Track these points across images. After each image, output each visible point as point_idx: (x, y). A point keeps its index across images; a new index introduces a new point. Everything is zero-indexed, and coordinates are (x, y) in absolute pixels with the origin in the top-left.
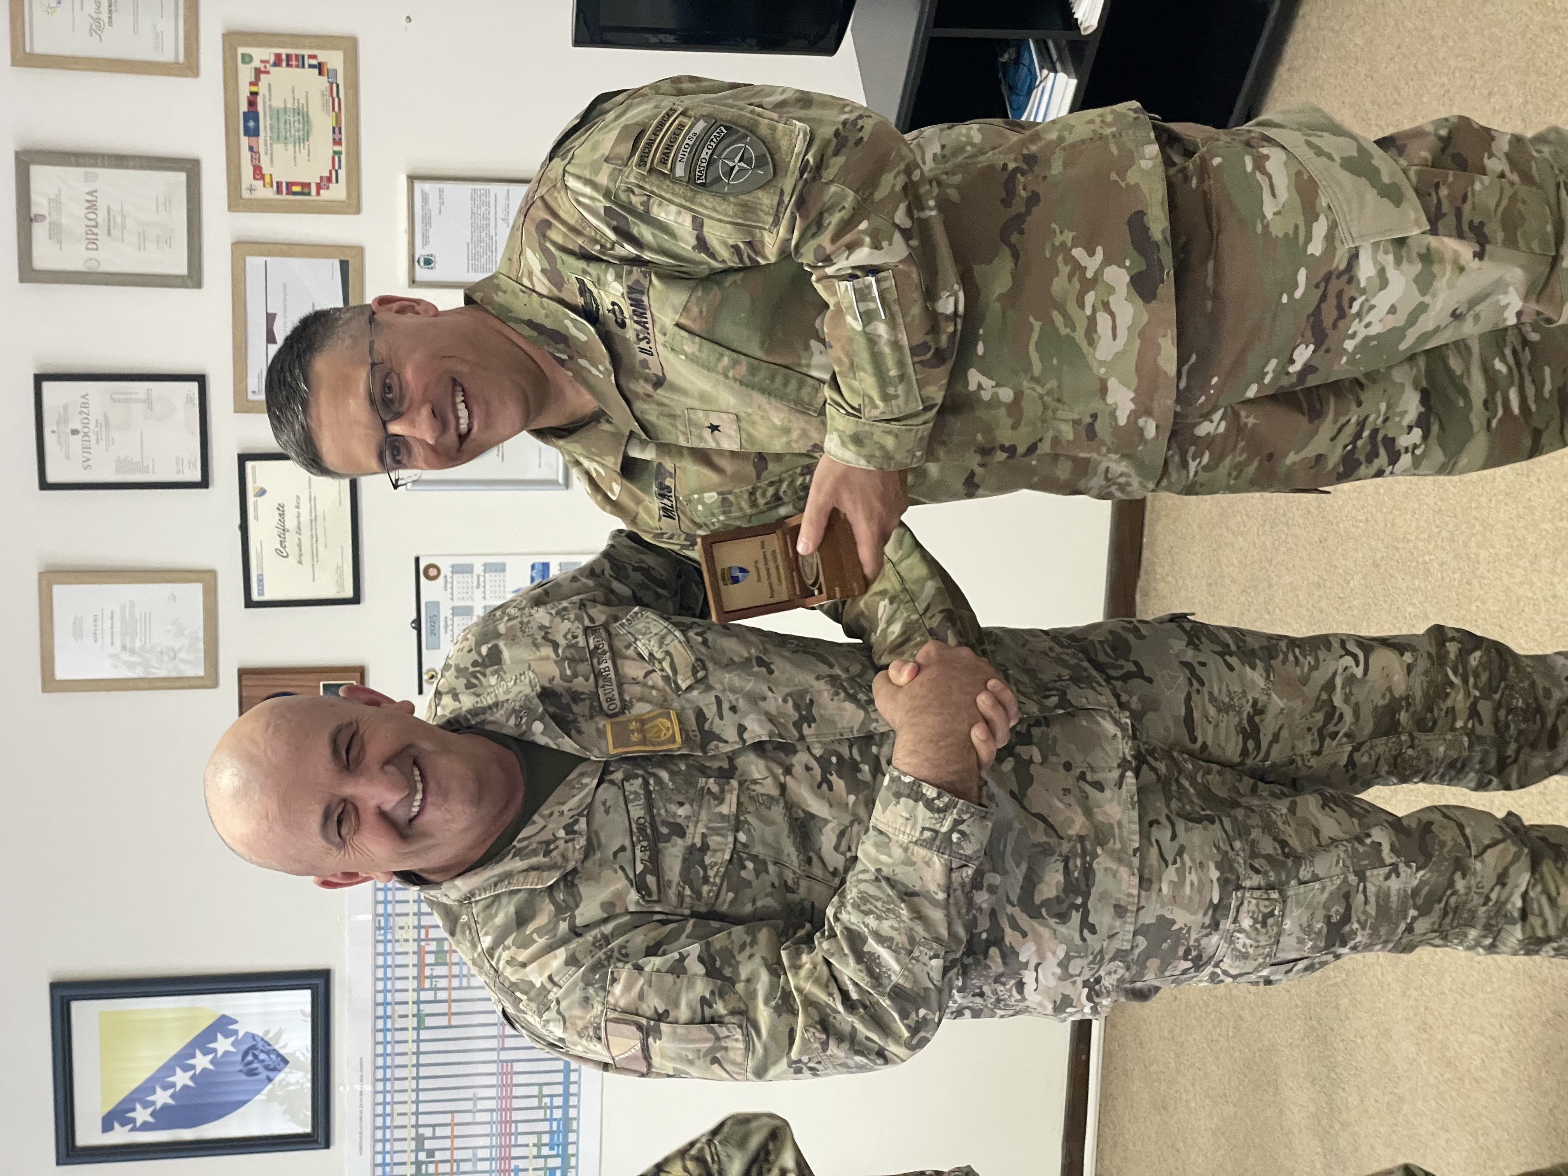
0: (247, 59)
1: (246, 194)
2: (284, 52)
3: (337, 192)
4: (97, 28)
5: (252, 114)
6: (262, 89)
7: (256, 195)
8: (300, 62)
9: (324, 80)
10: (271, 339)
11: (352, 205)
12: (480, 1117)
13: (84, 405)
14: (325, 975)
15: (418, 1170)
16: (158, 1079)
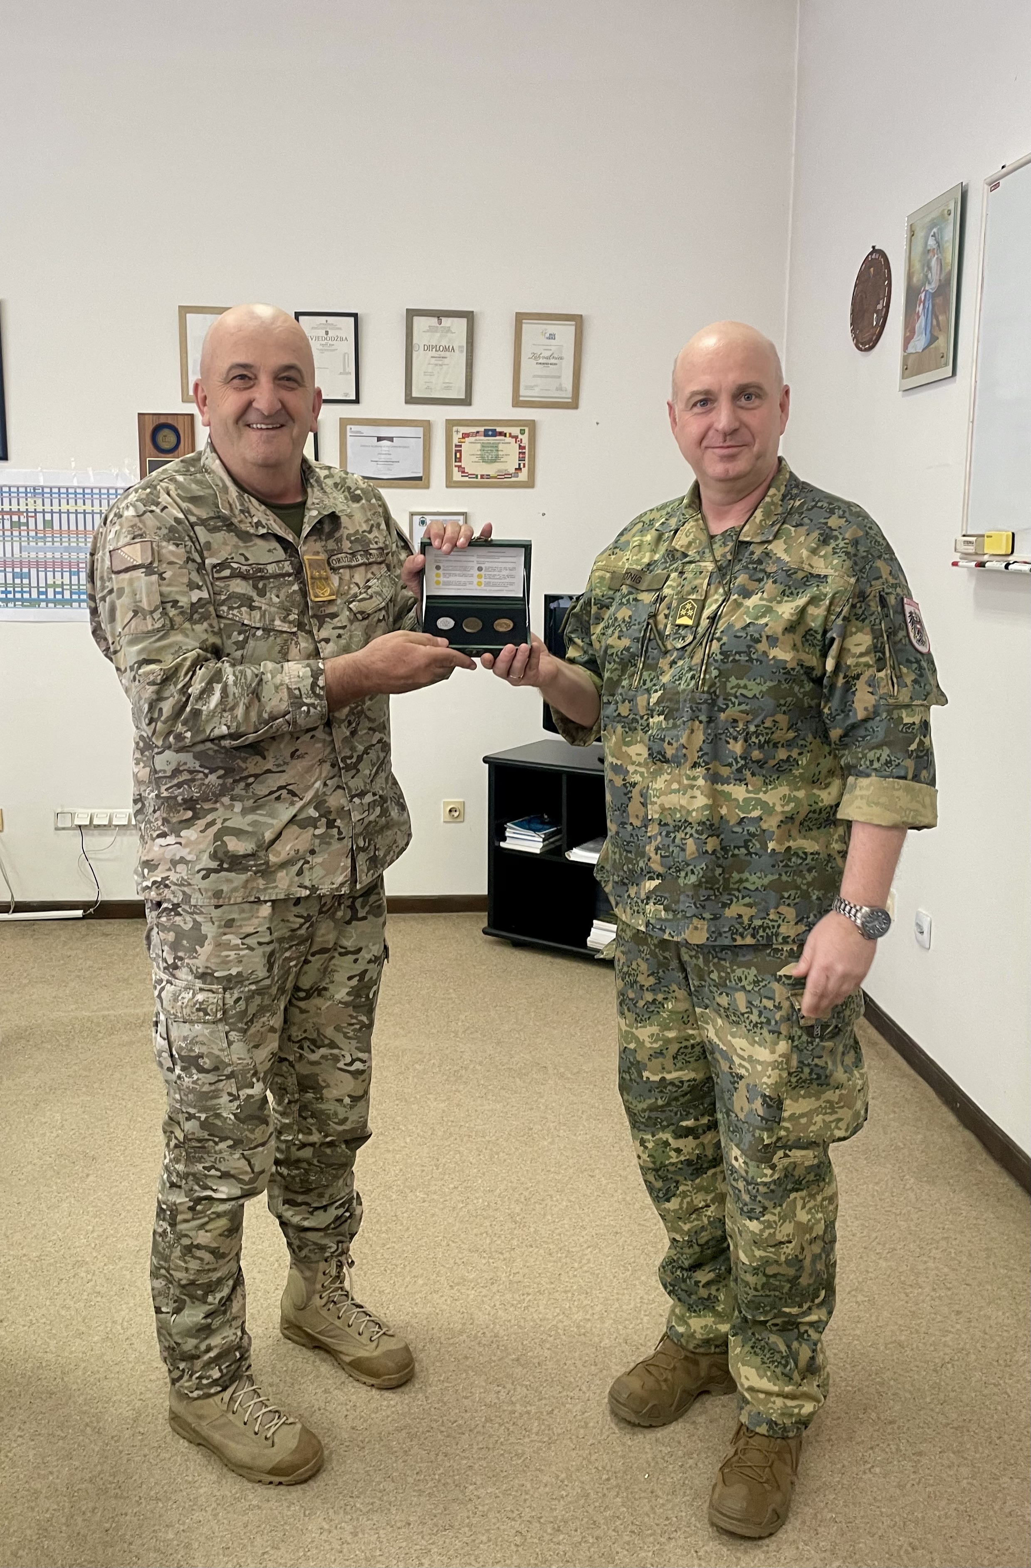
0: (522, 432)
1: (455, 428)
2: (527, 451)
3: (457, 476)
4: (535, 356)
5: (495, 433)
6: (508, 439)
7: (454, 434)
8: (522, 459)
9: (512, 471)
10: (380, 439)
11: (451, 484)
13: (342, 339)
14: (5, 457)
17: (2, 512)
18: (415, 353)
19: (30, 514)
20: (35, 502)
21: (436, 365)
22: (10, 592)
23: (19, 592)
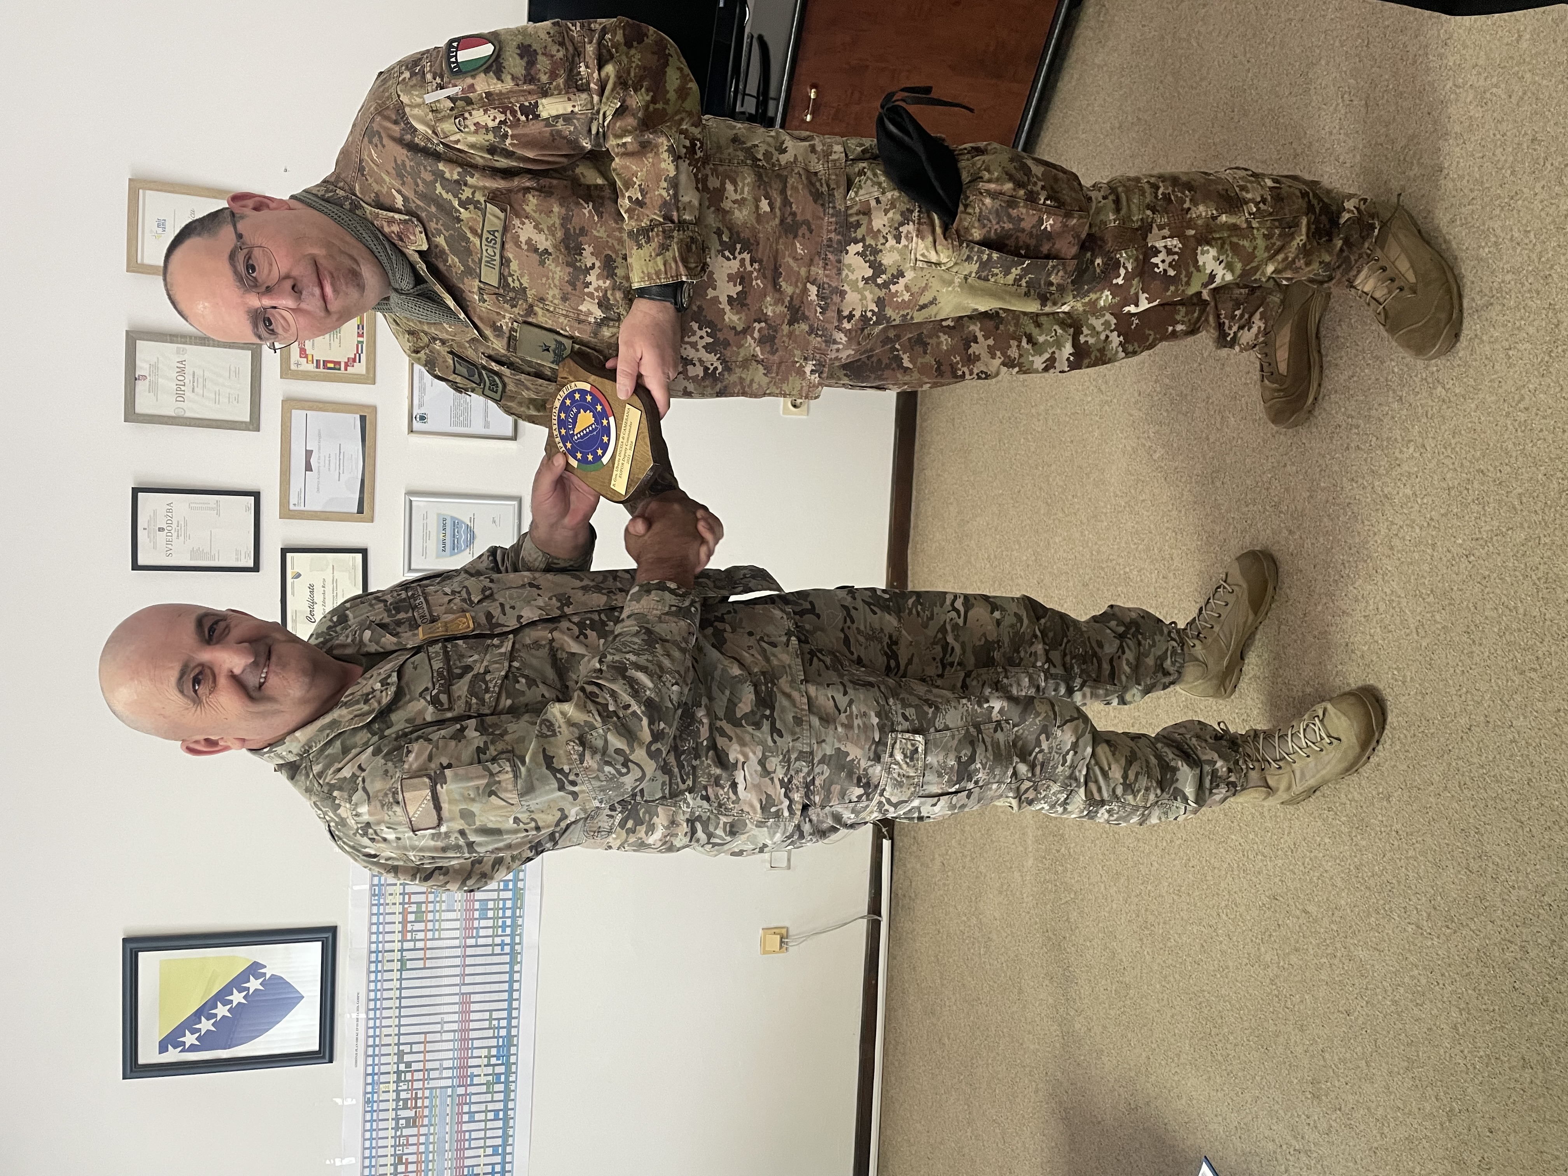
1: (293, 367)
3: (360, 368)
7: (301, 368)
10: (308, 468)
11: (370, 378)
12: (446, 1036)
13: (169, 510)
14: (333, 930)
15: (399, 1077)
16: (204, 1011)
17: (404, 932)
18: (189, 414)
19: (407, 900)
20: (391, 894)
21: (204, 386)
22: (504, 922)
23: (504, 912)
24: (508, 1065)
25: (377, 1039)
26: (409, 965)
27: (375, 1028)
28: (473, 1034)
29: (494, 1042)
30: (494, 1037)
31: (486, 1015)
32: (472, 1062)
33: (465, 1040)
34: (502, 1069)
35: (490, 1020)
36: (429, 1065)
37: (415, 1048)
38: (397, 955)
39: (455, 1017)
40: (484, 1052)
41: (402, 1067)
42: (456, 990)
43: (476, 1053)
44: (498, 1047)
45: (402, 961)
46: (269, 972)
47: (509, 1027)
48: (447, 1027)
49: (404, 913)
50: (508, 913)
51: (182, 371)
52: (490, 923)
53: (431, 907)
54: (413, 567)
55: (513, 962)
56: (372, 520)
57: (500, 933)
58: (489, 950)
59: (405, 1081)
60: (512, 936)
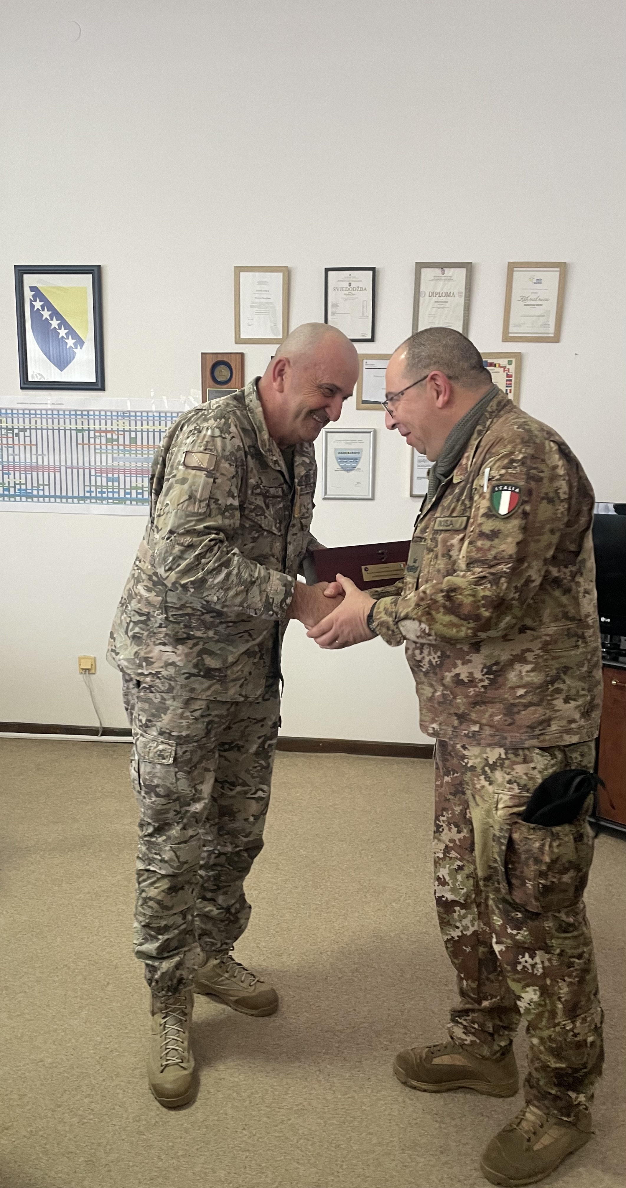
0: (510, 363)
2: (513, 379)
4: (524, 299)
8: (508, 386)
12: (34, 458)
13: (362, 289)
14: (103, 389)
15: (10, 429)
16: (55, 314)
17: (100, 431)
18: (421, 299)
19: (120, 433)
20: (124, 423)
21: (439, 308)
22: (104, 492)
23: (111, 492)
24: (14, 496)
25: (34, 416)
26: (80, 435)
27: (41, 414)
28: (35, 474)
29: (29, 487)
30: (32, 487)
31: (46, 482)
32: (17, 474)
33: (31, 469)
34: (12, 491)
35: (44, 485)
36: (16, 447)
37: (28, 439)
38: (86, 427)
39: (46, 463)
40: (23, 481)
41: (16, 431)
42: (63, 463)
43: (23, 476)
44: (26, 489)
45: (82, 430)
46: (78, 351)
47: (38, 496)
48: (40, 458)
49: (112, 431)
50: (110, 495)
51: (448, 295)
52: (104, 484)
53: (115, 447)
54: (329, 434)
55: (79, 498)
56: (357, 409)
57: (98, 490)
58: (87, 483)
59: (7, 433)
60: (96, 498)
